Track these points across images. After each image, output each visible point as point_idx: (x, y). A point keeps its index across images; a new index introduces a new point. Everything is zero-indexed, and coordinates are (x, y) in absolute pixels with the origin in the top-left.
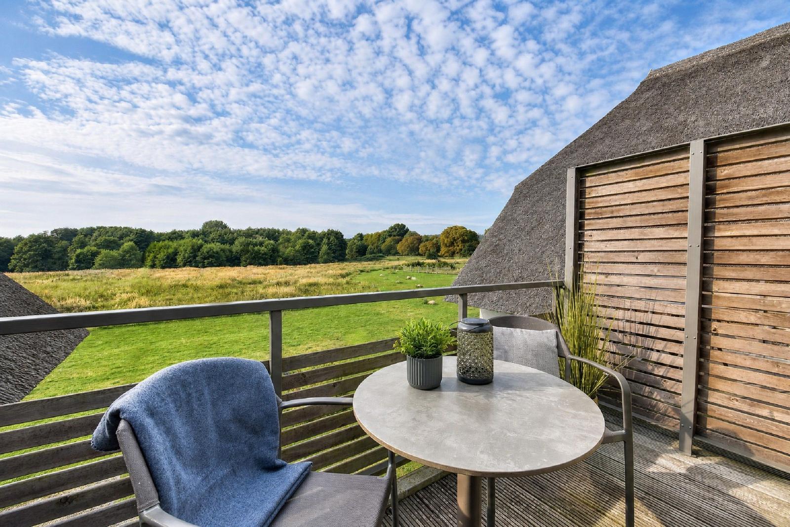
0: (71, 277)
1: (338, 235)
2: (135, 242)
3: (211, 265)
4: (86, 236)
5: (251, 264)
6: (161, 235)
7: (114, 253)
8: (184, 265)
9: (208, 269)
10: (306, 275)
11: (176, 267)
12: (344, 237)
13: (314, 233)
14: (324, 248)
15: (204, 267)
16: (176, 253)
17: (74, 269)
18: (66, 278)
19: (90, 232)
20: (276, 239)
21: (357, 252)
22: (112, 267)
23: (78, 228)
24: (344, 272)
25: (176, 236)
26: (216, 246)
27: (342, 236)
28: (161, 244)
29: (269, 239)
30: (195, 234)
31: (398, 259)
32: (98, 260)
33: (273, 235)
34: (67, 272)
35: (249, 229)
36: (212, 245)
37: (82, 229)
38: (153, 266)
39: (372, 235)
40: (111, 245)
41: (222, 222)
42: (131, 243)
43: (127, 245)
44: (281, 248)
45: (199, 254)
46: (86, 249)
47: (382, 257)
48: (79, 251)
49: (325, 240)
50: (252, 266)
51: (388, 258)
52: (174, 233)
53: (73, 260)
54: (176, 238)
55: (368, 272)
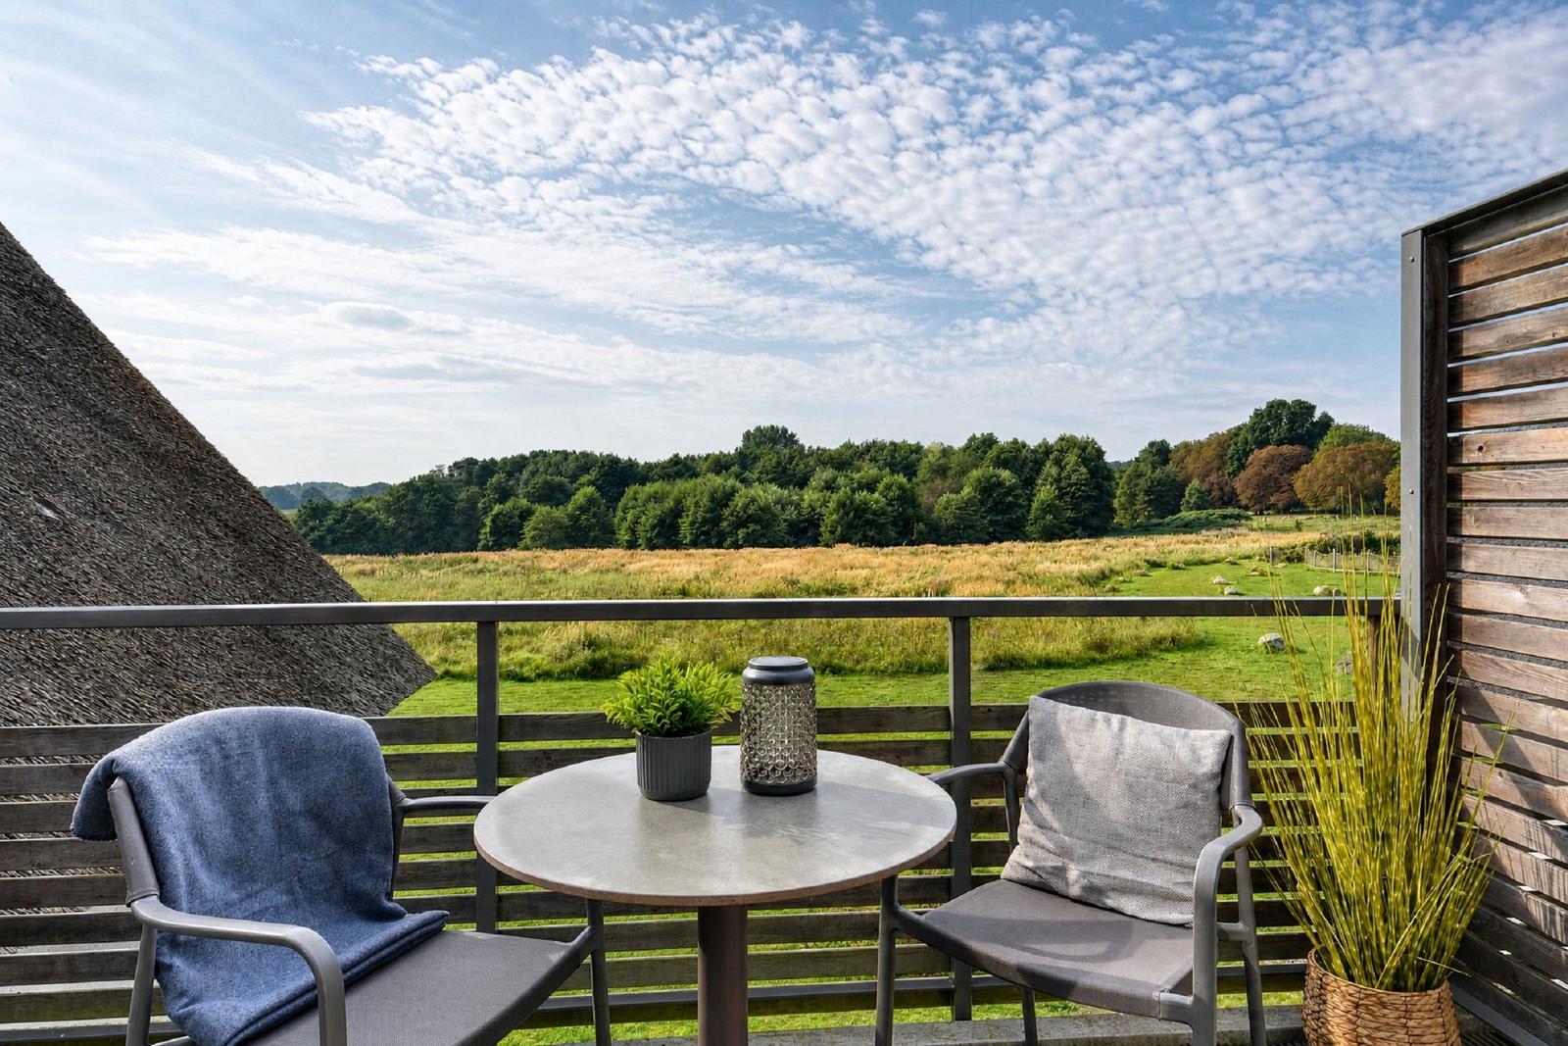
0: (479, 565)
1: (1090, 454)
2: (599, 488)
3: (753, 542)
4: (510, 475)
5: (843, 540)
6: (649, 467)
7: (559, 513)
8: (695, 544)
9: (746, 551)
10: (974, 574)
11: (677, 545)
12: (1109, 458)
13: (1017, 446)
14: (1044, 492)
15: (737, 546)
16: (677, 512)
17: (486, 548)
18: (472, 566)
19: (518, 464)
20: (910, 470)
21: (1149, 502)
22: (555, 544)
23: (498, 458)
24: (1094, 567)
25: (680, 468)
26: (769, 493)
27: (1100, 453)
28: (650, 488)
29: (893, 472)
30: (720, 464)
31: (1299, 527)
32: (528, 531)
33: (903, 459)
34: (474, 554)
35: (848, 446)
36: (757, 491)
37: (505, 460)
38: (632, 545)
39: (1200, 445)
40: (553, 494)
41: (785, 430)
42: (590, 489)
43: (584, 492)
44: (924, 497)
45: (726, 512)
46: (509, 504)
47: (1238, 517)
48: (497, 508)
49: (1050, 469)
50: (848, 545)
51: (1258, 521)
52: (676, 460)
53: (488, 530)
54: (679, 475)
55: (1177, 568)
